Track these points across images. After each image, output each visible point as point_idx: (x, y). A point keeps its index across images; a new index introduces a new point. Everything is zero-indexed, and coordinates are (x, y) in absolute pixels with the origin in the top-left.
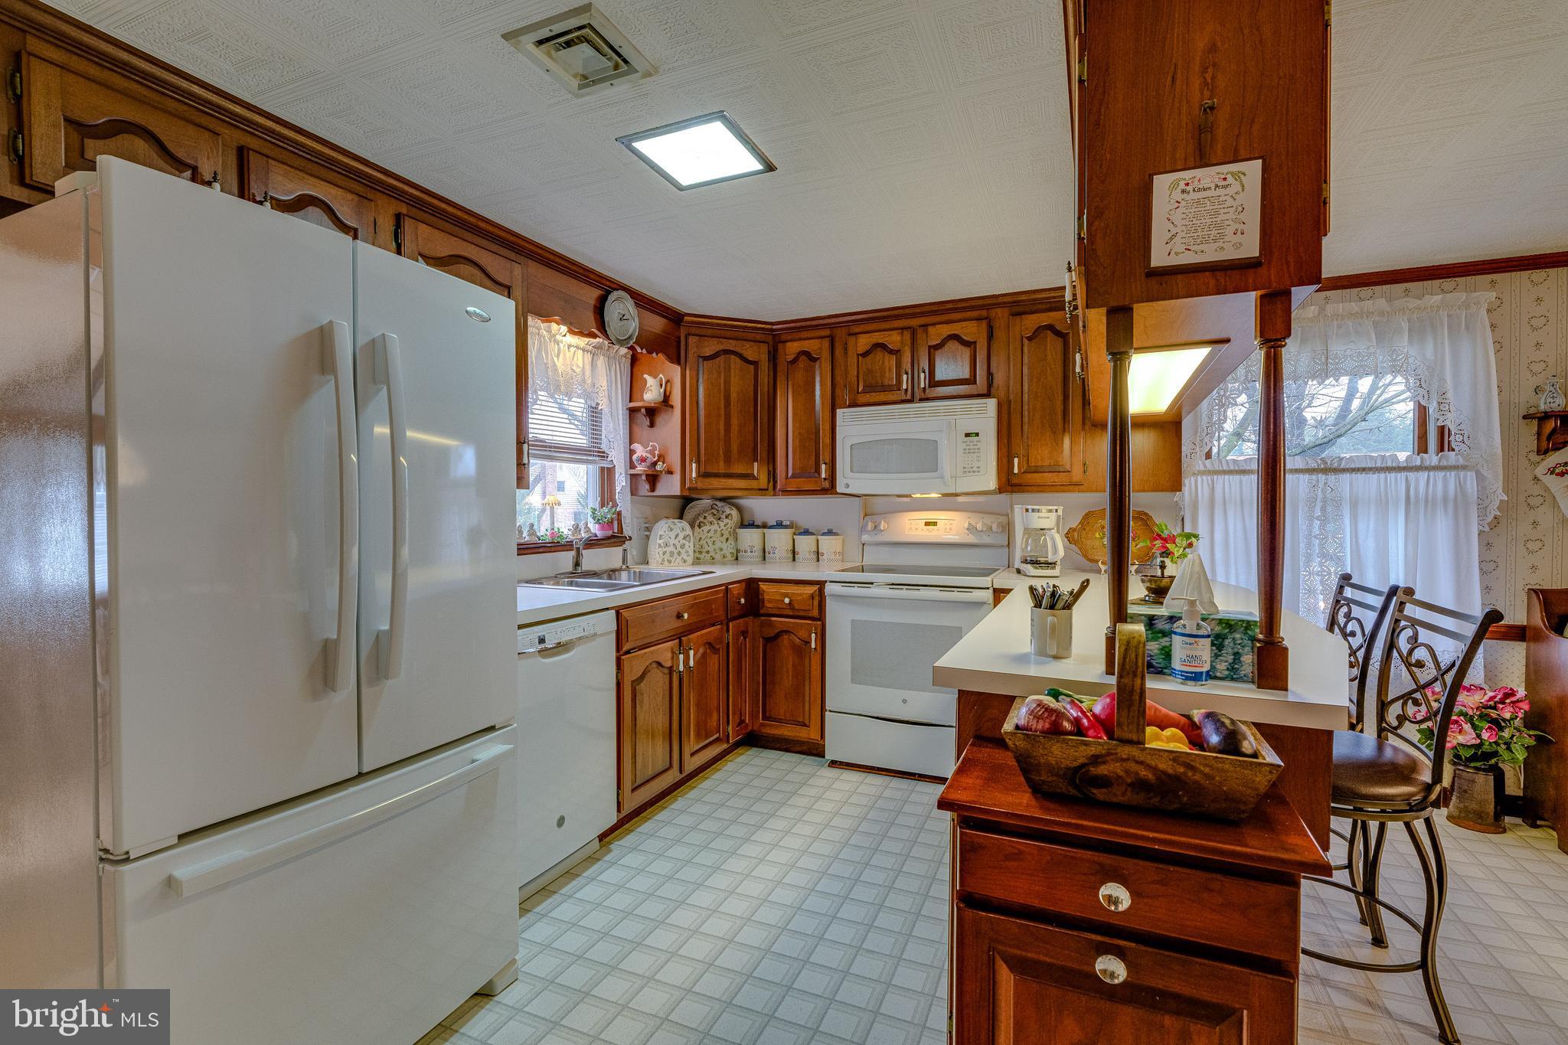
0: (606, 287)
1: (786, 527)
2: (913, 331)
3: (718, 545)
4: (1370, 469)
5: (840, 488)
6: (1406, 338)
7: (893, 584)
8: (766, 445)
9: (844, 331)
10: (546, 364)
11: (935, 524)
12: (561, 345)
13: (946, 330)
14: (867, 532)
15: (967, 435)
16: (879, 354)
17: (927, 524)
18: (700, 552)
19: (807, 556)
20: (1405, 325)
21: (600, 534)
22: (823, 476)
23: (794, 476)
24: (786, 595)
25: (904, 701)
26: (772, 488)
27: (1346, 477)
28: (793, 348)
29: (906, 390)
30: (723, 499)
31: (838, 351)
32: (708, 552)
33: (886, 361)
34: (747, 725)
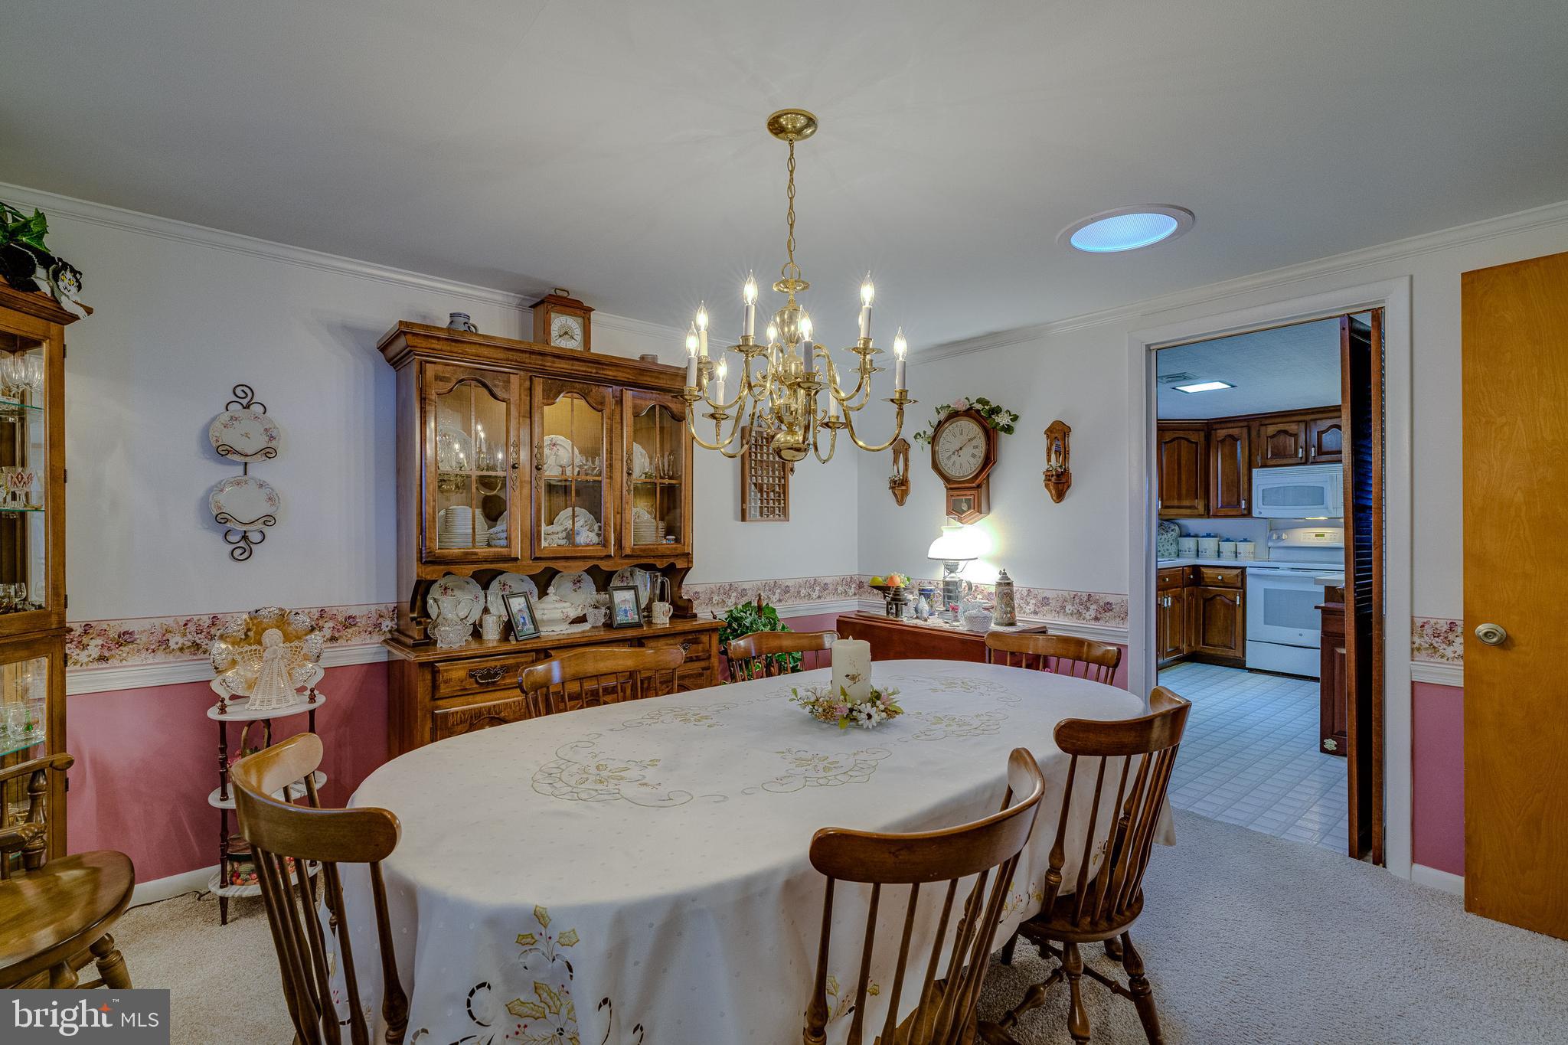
2: (1306, 423)
3: (1166, 547)
5: (1255, 513)
8: (1203, 489)
9: (1258, 423)
11: (1323, 535)
13: (1329, 423)
14: (1272, 541)
16: (1282, 437)
17: (1318, 536)
19: (1229, 554)
22: (1243, 507)
23: (1222, 507)
24: (1220, 574)
25: (1301, 635)
26: (1207, 514)
28: (1222, 433)
29: (1301, 458)
30: (1167, 520)
31: (1254, 433)
33: (1288, 440)
34: (1193, 647)
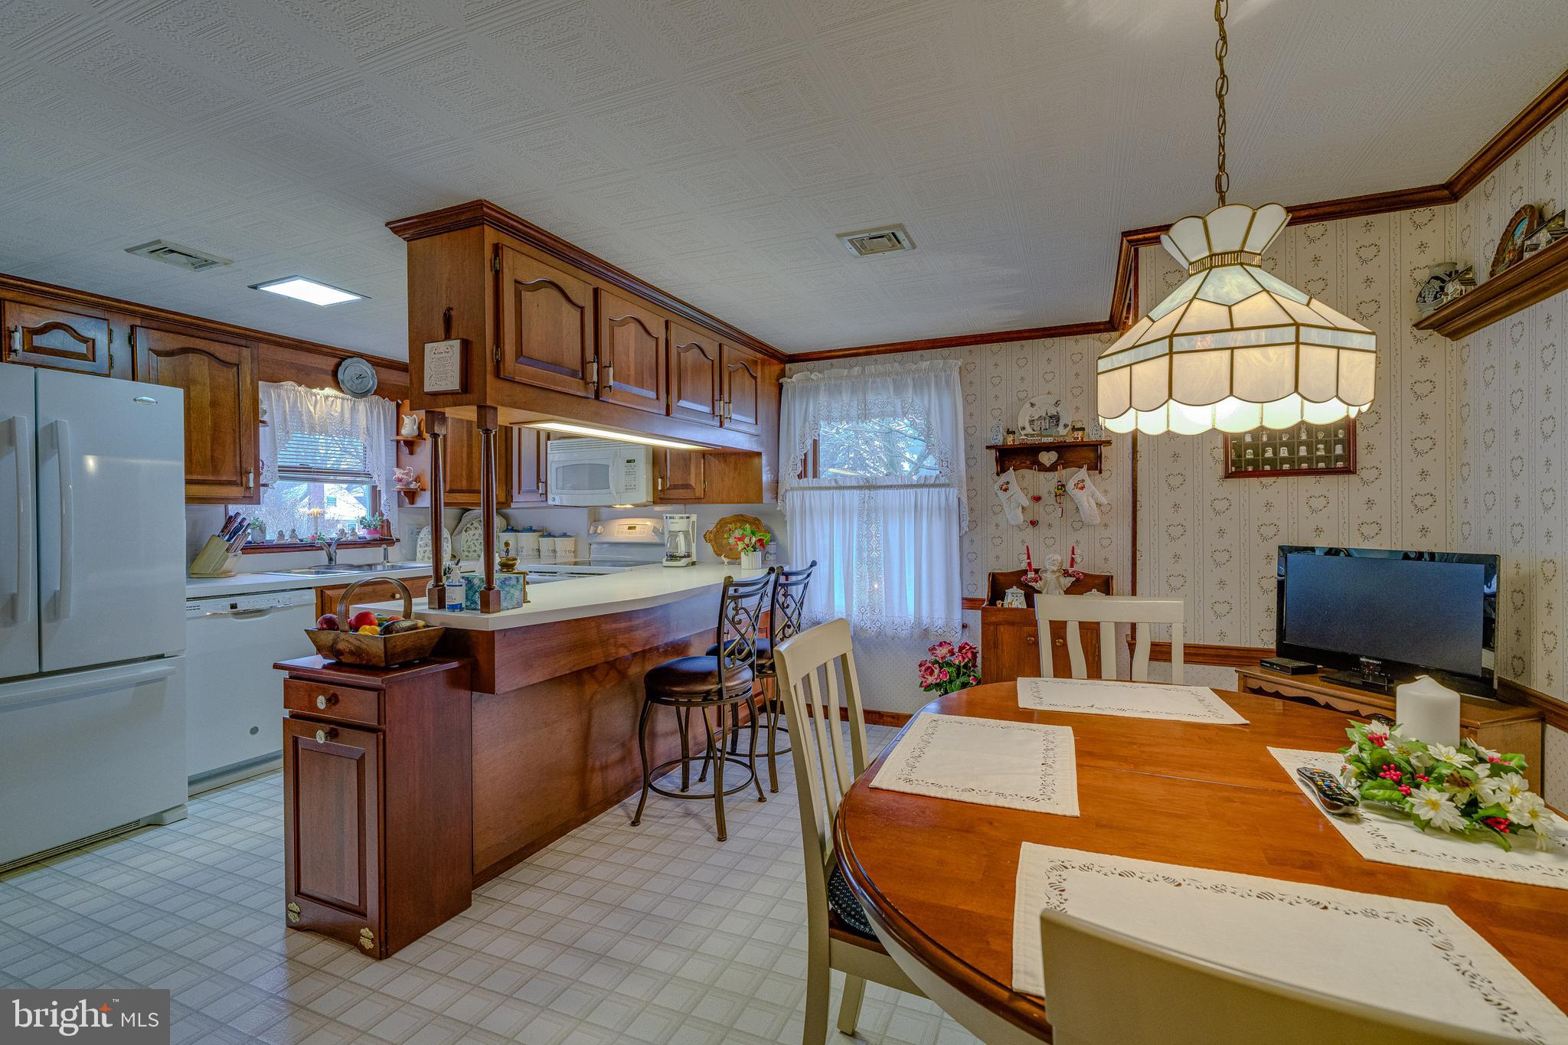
0: (342, 356)
1: (534, 531)
4: (895, 486)
5: (550, 501)
6: (910, 390)
7: (572, 573)
10: (300, 412)
11: (634, 528)
12: (318, 397)
15: (628, 462)
17: (630, 528)
18: (469, 552)
19: (548, 554)
20: (910, 382)
21: (369, 537)
22: (541, 491)
27: (881, 492)
32: (475, 551)
